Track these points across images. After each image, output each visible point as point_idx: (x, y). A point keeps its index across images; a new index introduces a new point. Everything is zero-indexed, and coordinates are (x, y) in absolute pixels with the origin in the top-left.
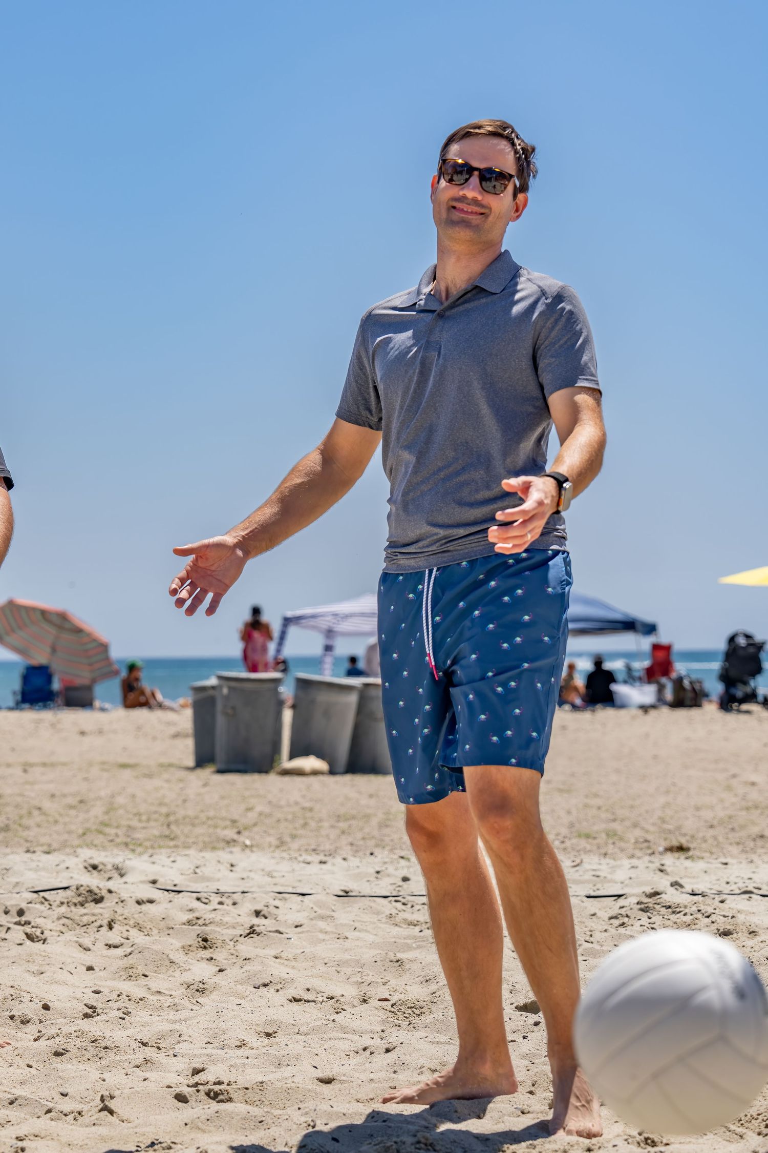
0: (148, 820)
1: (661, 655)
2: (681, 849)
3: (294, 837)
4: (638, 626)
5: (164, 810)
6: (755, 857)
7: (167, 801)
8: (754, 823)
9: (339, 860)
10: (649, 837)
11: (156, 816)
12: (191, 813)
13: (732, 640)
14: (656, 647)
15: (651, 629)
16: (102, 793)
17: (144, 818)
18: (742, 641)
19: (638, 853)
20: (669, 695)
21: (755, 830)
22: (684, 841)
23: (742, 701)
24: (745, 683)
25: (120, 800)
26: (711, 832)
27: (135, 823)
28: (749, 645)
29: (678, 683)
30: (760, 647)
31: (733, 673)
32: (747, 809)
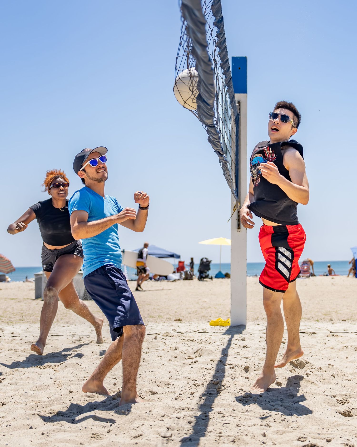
0: (16, 315)
1: (181, 264)
2: (179, 320)
3: (62, 319)
4: (175, 256)
5: (22, 312)
6: (200, 322)
7: (24, 309)
8: (202, 312)
9: (74, 325)
10: (171, 317)
11: (19, 314)
12: (30, 313)
13: (202, 260)
14: (180, 262)
15: (179, 257)
16: (3, 307)
17: (15, 314)
18: (205, 260)
19: (166, 322)
20: (183, 276)
21: (203, 314)
22: (181, 318)
23: (204, 278)
24: (206, 273)
25: (9, 309)
26: (190, 315)
27: (12, 316)
28: (207, 261)
29: (186, 273)
30: (210, 262)
31: (202, 270)
32: (202, 308)
